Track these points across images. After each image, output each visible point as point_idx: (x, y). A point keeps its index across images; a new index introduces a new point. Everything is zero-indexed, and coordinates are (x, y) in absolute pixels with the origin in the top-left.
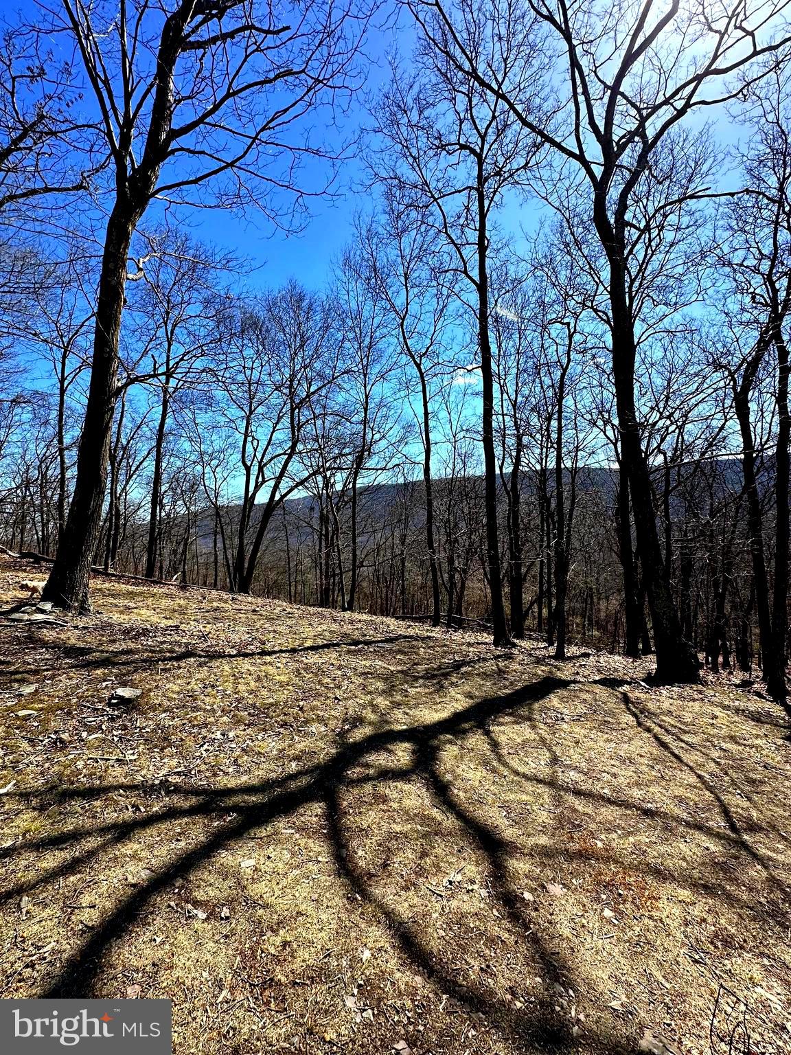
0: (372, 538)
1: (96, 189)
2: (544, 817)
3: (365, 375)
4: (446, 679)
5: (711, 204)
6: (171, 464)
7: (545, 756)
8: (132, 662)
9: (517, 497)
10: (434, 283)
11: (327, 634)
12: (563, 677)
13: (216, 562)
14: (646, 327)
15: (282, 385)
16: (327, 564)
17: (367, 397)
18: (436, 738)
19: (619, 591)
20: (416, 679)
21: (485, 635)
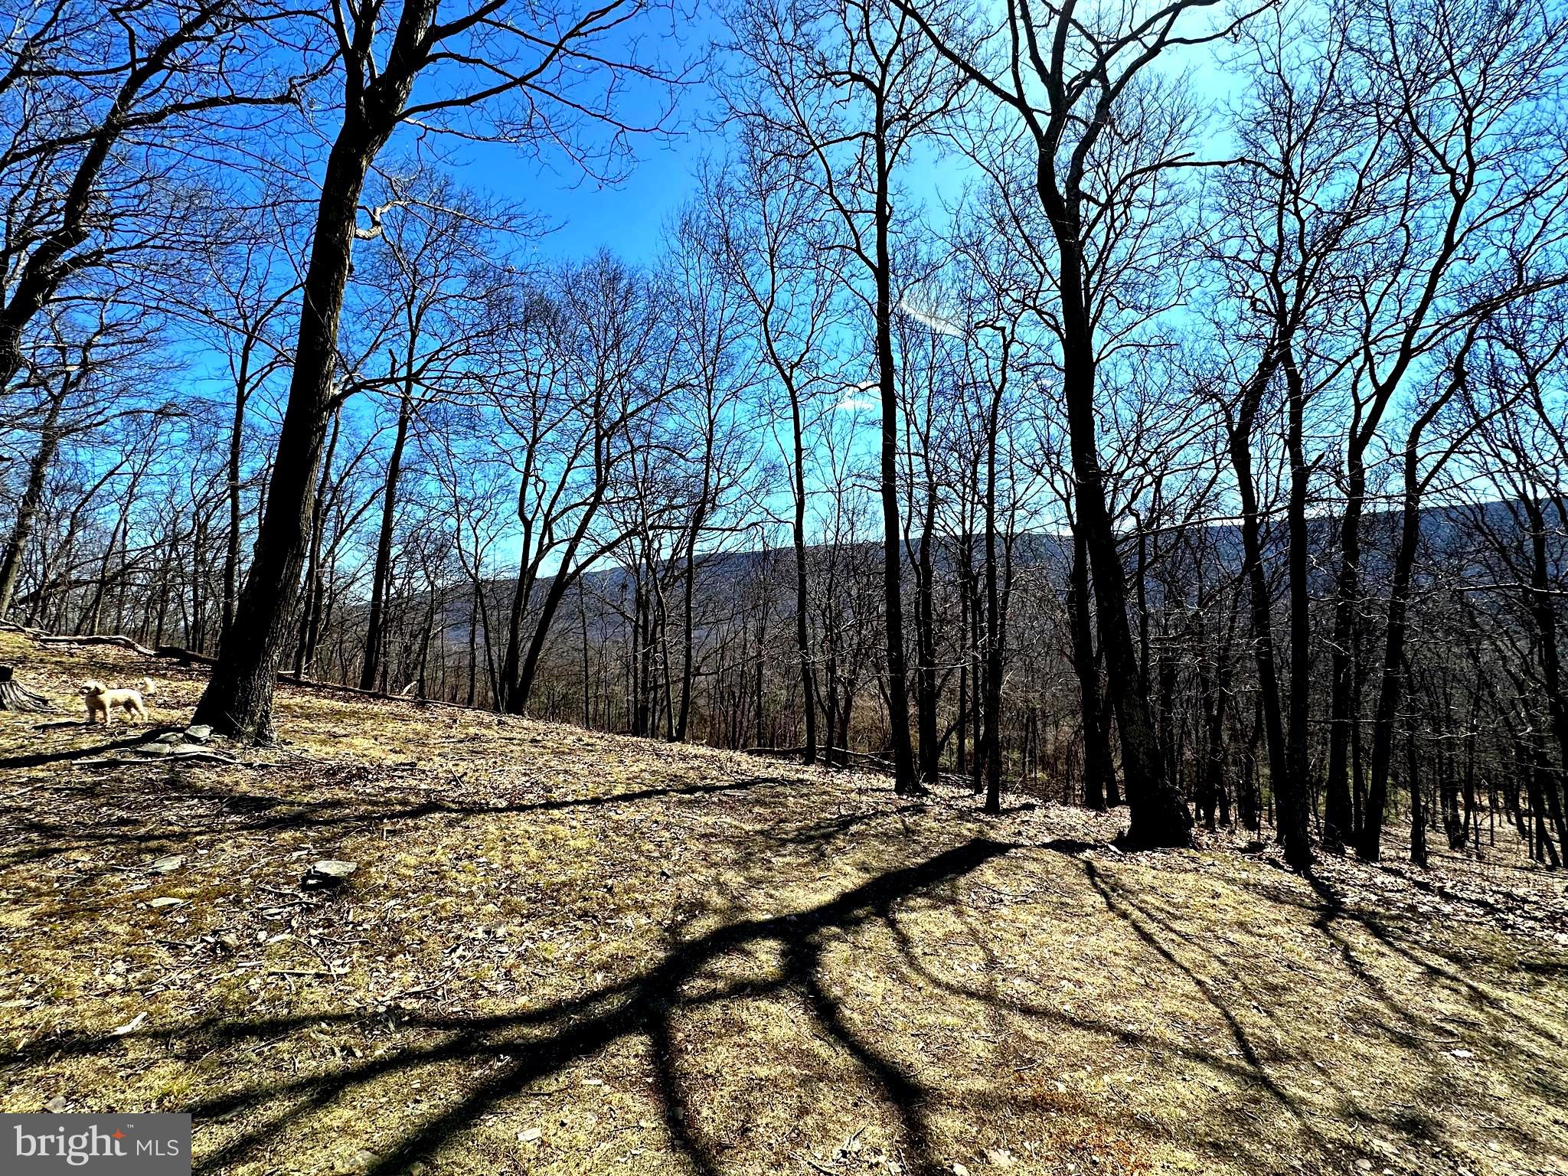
0: (714, 632)
1: (311, 104)
2: (979, 1048)
3: (709, 392)
4: (828, 843)
5: (1195, 175)
6: (407, 515)
7: (978, 957)
8: (342, 820)
9: (928, 573)
10: (813, 264)
11: (646, 775)
12: (1000, 839)
13: (472, 666)
14: (1108, 337)
15: (584, 402)
16: (645, 670)
17: (711, 422)
18: (816, 931)
19: (1073, 713)
20: (783, 843)
21: (882, 777)
